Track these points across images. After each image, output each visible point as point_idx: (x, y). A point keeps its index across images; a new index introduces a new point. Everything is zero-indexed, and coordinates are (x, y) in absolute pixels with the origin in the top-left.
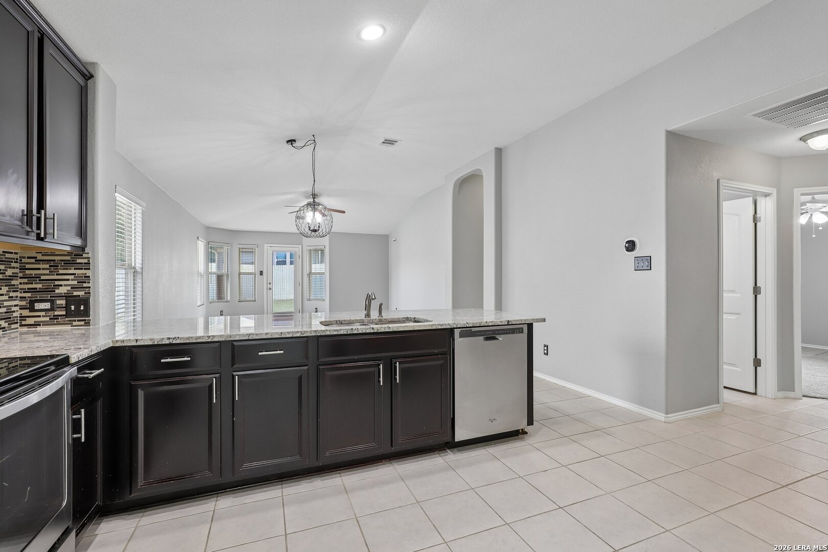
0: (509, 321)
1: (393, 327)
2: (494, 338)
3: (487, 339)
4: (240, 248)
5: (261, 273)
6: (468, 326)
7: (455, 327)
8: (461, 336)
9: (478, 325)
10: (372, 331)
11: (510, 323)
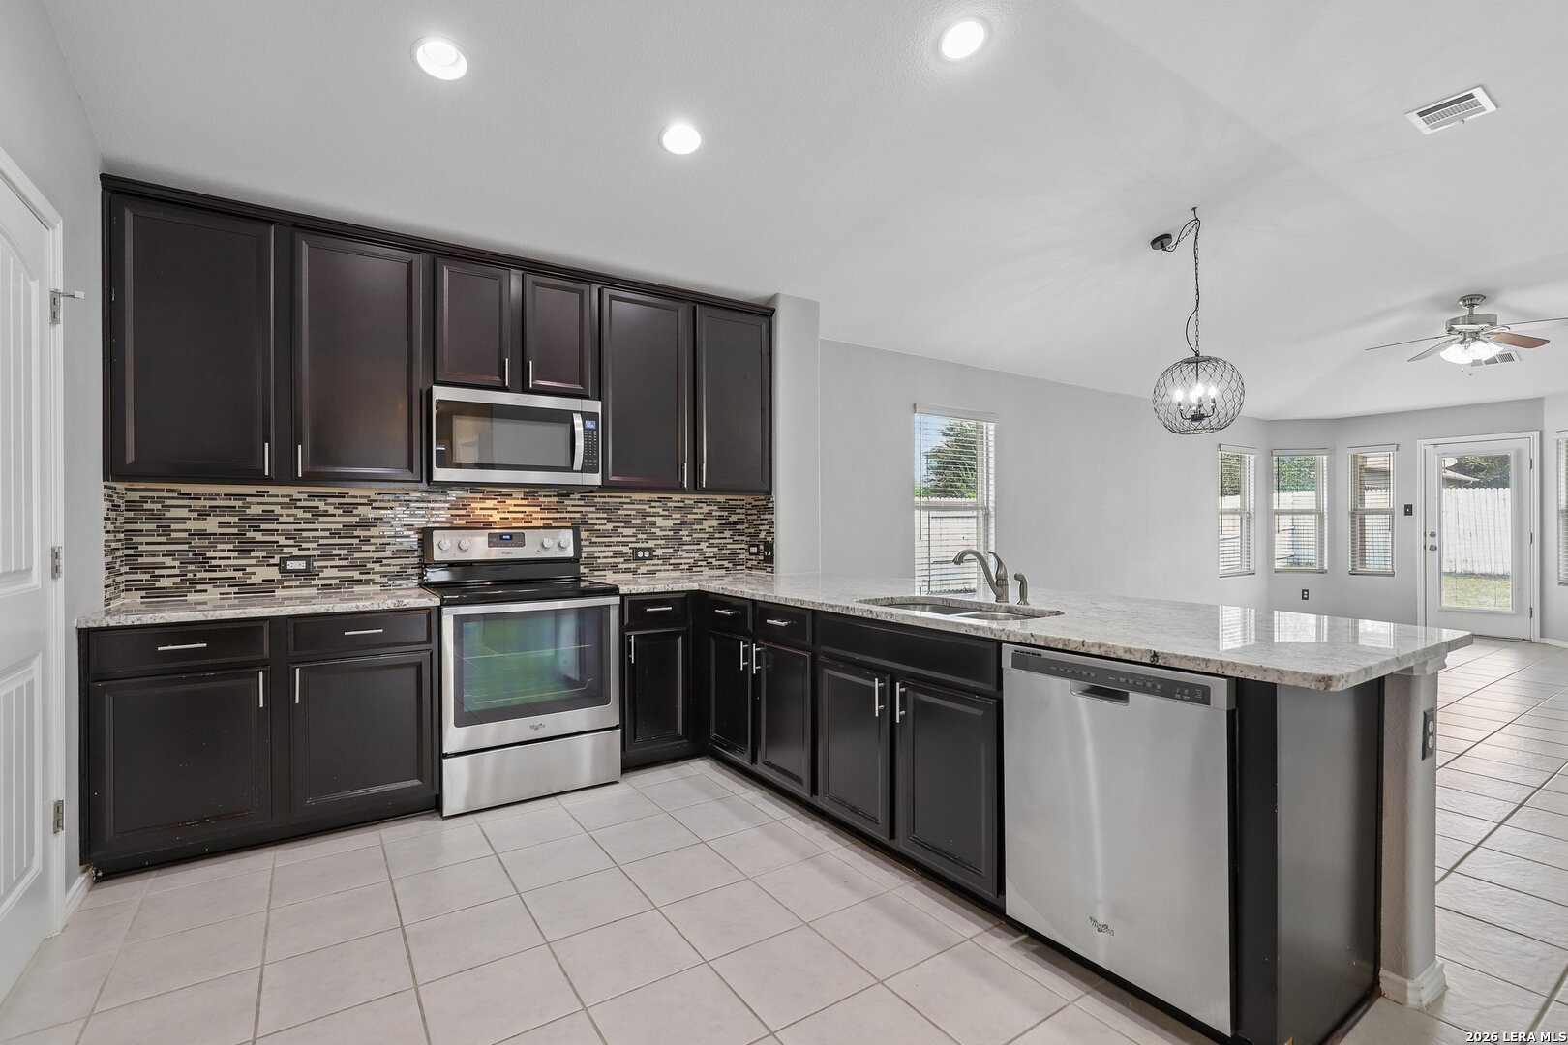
0: (1155, 655)
1: (898, 615)
2: (1120, 696)
3: (1095, 692)
4: (1355, 456)
5: (1409, 510)
6: (1033, 642)
7: (1004, 638)
8: (1020, 662)
9: (1060, 647)
10: (870, 617)
11: (1161, 662)
